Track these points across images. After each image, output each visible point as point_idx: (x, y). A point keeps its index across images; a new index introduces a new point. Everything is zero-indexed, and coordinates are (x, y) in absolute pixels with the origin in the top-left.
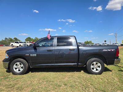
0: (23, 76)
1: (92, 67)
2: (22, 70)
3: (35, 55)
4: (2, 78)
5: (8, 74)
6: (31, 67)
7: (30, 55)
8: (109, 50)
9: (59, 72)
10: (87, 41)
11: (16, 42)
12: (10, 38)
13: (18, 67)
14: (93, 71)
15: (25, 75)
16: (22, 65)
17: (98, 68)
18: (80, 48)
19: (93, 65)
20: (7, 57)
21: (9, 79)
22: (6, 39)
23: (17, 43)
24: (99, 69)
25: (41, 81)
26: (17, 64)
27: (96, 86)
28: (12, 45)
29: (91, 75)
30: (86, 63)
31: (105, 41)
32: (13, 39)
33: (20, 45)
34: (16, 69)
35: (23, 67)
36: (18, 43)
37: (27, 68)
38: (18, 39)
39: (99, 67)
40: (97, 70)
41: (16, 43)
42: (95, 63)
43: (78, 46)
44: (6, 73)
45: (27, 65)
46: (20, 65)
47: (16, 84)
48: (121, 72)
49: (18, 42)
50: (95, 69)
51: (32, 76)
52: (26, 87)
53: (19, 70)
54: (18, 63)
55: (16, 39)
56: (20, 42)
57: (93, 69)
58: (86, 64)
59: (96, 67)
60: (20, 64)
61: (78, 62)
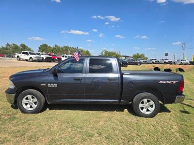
0: (37, 115)
1: (141, 105)
2: (36, 106)
3: (56, 85)
4: (6, 118)
5: (14, 111)
6: (49, 103)
7: (47, 85)
8: (169, 82)
9: (91, 110)
10: (138, 54)
11: (24, 53)
12: (14, 45)
13: (29, 102)
14: (142, 111)
15: (40, 114)
16: (35, 100)
17: (150, 109)
18: (124, 76)
19: (143, 103)
20: (12, 87)
21: (16, 121)
22: (8, 45)
23: (26, 53)
24: (152, 110)
25: (63, 127)
26: (27, 98)
27: (145, 138)
28: (18, 56)
29: (139, 117)
30: (133, 99)
31: (166, 55)
32: (19, 45)
33: (31, 58)
34: (26, 104)
35: (36, 102)
36: (28, 55)
37: (42, 104)
38: (27, 46)
39: (152, 106)
40: (148, 110)
41: (24, 55)
42: (145, 100)
43: (122, 74)
44: (11, 109)
45: (43, 100)
46: (32, 100)
47: (27, 130)
48: (183, 114)
49: (28, 52)
50: (145, 110)
51: (51, 116)
52: (42, 136)
53: (31, 107)
54: (30, 97)
55: (24, 46)
56: (31, 54)
57: (142, 109)
58: (132, 101)
59: (147, 106)
60: (32, 98)
61: (120, 98)
